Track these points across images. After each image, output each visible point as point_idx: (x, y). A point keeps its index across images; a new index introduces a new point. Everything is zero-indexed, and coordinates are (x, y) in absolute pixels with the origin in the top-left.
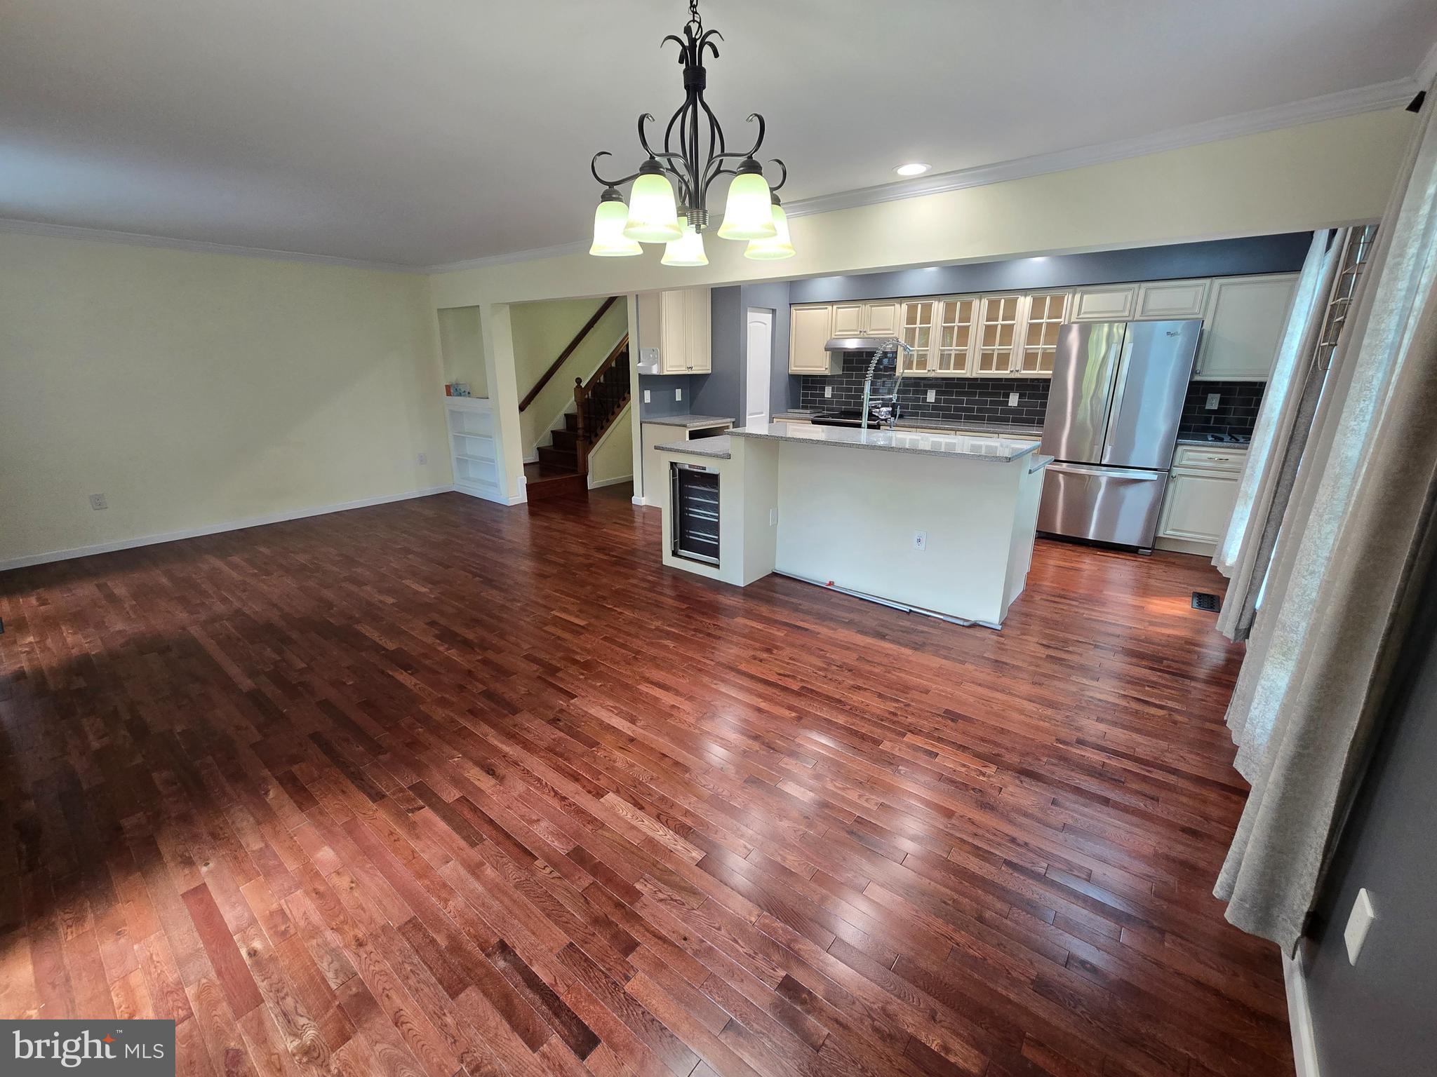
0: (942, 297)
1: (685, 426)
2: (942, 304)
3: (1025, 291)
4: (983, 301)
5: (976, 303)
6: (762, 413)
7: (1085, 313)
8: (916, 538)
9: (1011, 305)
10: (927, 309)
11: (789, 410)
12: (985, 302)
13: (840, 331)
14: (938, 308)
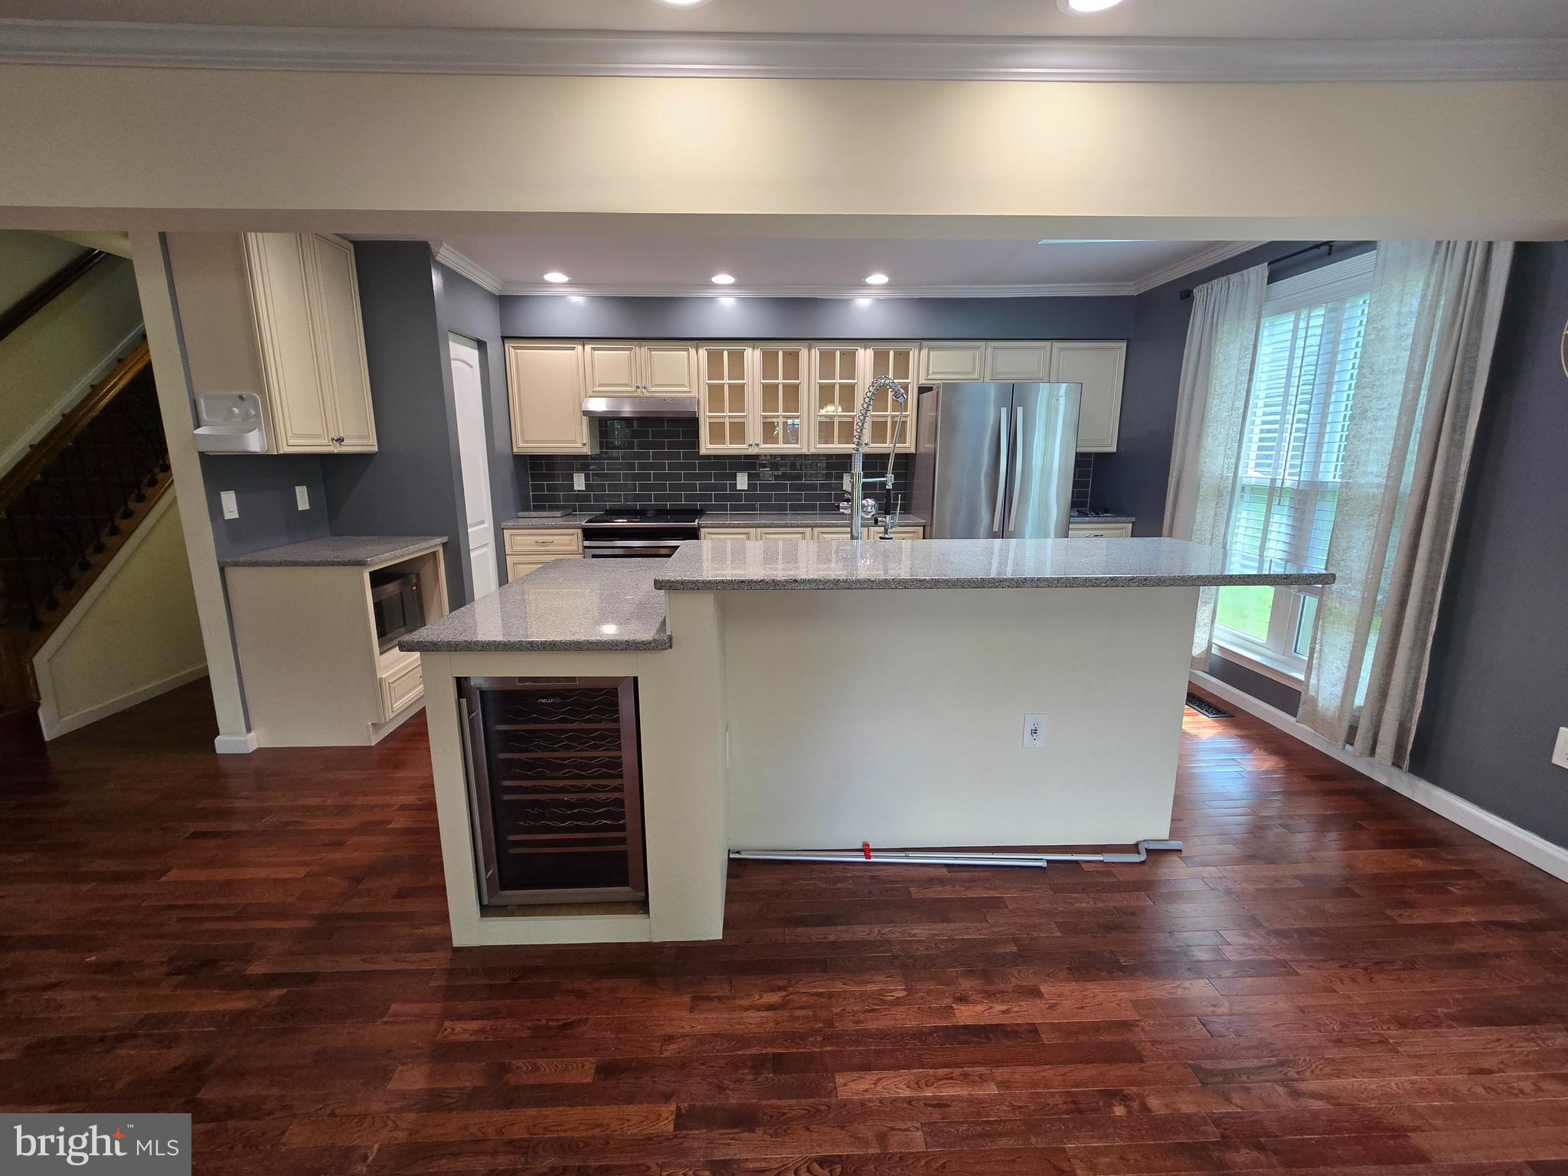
0: (757, 343)
1: (361, 563)
2: (758, 353)
3: (865, 341)
4: (813, 351)
5: (804, 353)
6: (483, 522)
7: (934, 373)
8: (1029, 727)
9: (849, 359)
10: (737, 359)
11: (521, 514)
12: (815, 353)
13: (601, 385)
14: (753, 357)
